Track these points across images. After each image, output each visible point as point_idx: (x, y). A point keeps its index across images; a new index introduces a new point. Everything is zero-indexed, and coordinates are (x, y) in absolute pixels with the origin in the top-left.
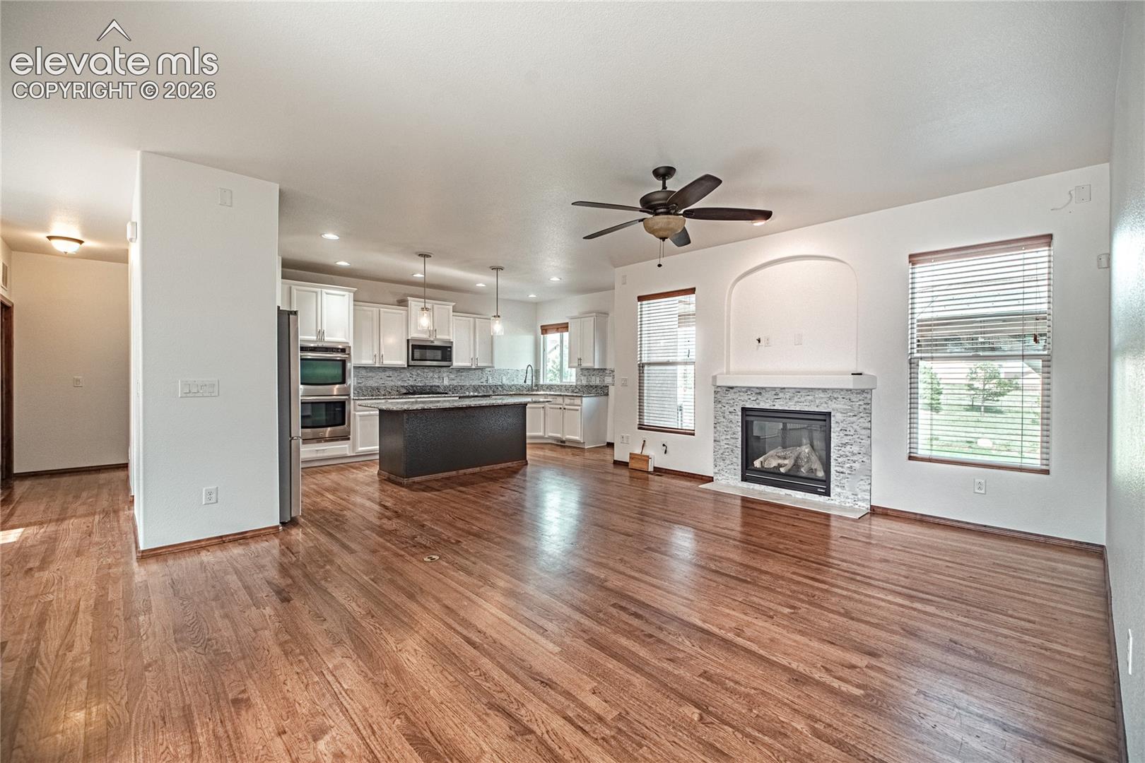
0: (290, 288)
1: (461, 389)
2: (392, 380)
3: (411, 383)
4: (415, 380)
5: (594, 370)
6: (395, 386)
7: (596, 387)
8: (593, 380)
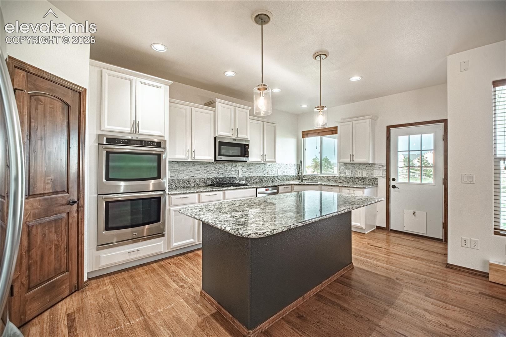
1: (251, 180)
2: (200, 174)
3: (215, 176)
4: (218, 173)
5: (360, 165)
6: (203, 179)
7: (363, 179)
8: (359, 173)
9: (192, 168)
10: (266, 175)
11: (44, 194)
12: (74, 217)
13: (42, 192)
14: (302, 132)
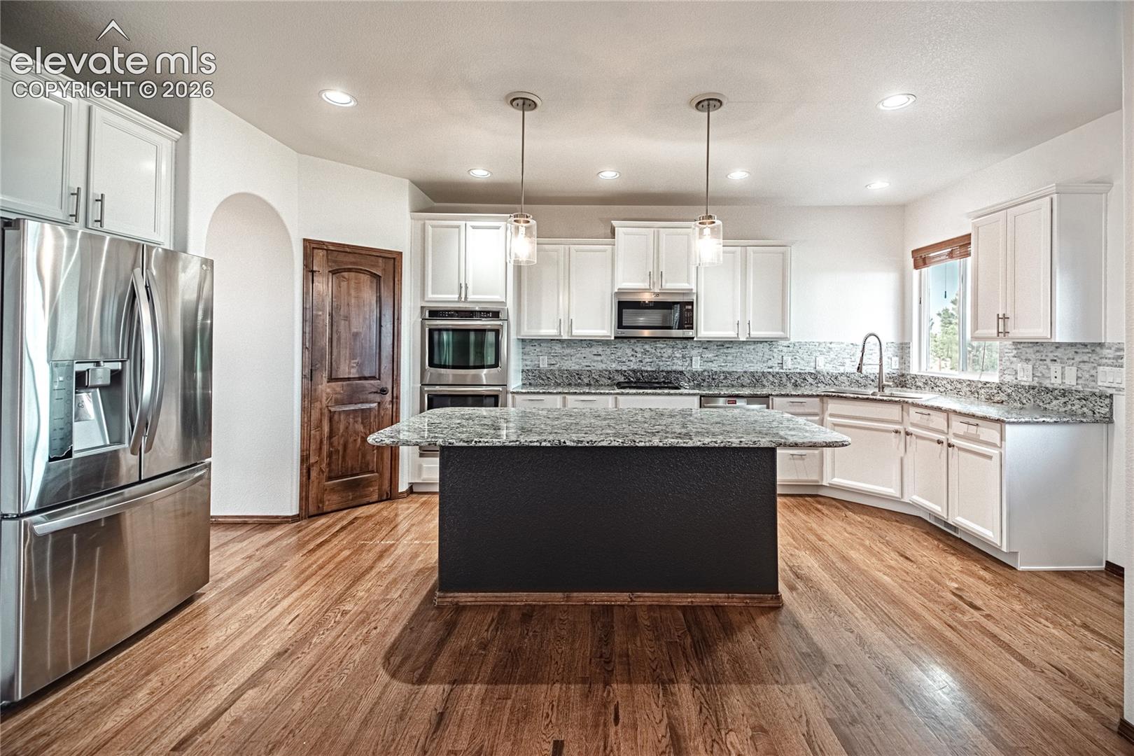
0: (424, 224)
1: (726, 378)
2: (602, 361)
3: (634, 366)
4: (641, 361)
5: (1057, 347)
6: (606, 371)
7: (1064, 395)
8: (1053, 374)
9: (586, 352)
10: (777, 370)
11: (349, 379)
12: (387, 409)
13: (346, 377)
14: (913, 252)
